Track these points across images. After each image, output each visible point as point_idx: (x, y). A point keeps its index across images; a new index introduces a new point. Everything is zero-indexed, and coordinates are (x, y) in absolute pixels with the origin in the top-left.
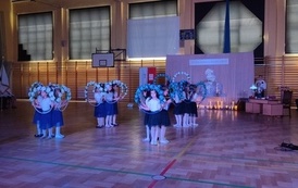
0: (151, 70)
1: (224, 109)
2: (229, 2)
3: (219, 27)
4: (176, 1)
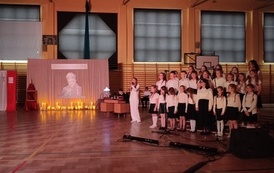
0: (11, 73)
1: (84, 109)
2: (88, 14)
3: (79, 35)
4: (38, 7)
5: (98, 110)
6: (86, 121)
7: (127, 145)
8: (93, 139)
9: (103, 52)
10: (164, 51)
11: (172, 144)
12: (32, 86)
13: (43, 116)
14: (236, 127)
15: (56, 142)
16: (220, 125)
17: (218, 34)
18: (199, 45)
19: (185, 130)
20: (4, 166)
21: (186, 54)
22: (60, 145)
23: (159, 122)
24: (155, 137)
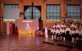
0: (10, 23)
1: (31, 34)
2: (33, 6)
3: (30, 12)
4: (18, 4)
5: (36, 34)
6: (32, 37)
7: (44, 44)
8: (34, 42)
9: (37, 17)
10: (55, 16)
11: (58, 45)
12: (17, 27)
13: (20, 36)
14: (78, 39)
15: (23, 43)
16: (73, 39)
17: (72, 11)
18: (66, 15)
19: (62, 40)
20: (8, 50)
21: (62, 17)
22: (25, 44)
23: (54, 38)
24: (53, 42)
